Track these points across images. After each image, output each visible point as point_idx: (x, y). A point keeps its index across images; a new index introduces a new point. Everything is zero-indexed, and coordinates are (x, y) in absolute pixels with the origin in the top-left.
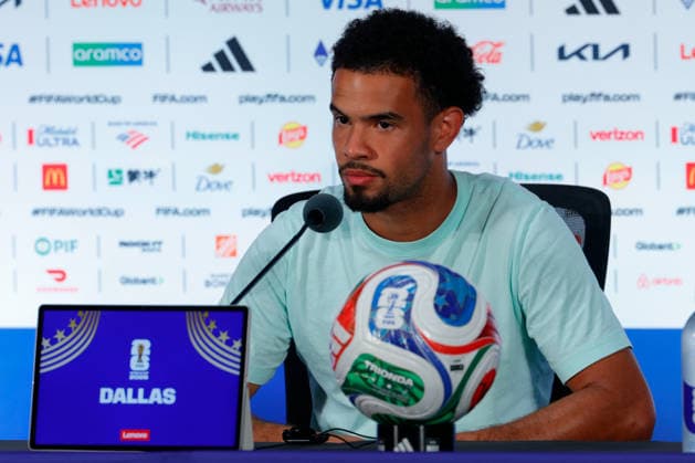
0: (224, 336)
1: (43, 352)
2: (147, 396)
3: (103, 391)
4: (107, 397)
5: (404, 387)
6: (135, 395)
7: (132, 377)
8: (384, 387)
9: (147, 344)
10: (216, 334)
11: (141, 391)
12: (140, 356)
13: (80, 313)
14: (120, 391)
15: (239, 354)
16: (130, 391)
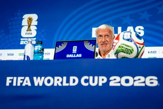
0: (91, 45)
1: (56, 49)
2: (76, 55)
3: (67, 55)
4: (68, 56)
5: (130, 50)
6: (74, 56)
7: (73, 52)
8: (126, 50)
9: (76, 47)
10: (90, 44)
11: (75, 55)
12: (75, 49)
13: (64, 42)
14: (71, 55)
15: (94, 48)
16: (73, 55)
